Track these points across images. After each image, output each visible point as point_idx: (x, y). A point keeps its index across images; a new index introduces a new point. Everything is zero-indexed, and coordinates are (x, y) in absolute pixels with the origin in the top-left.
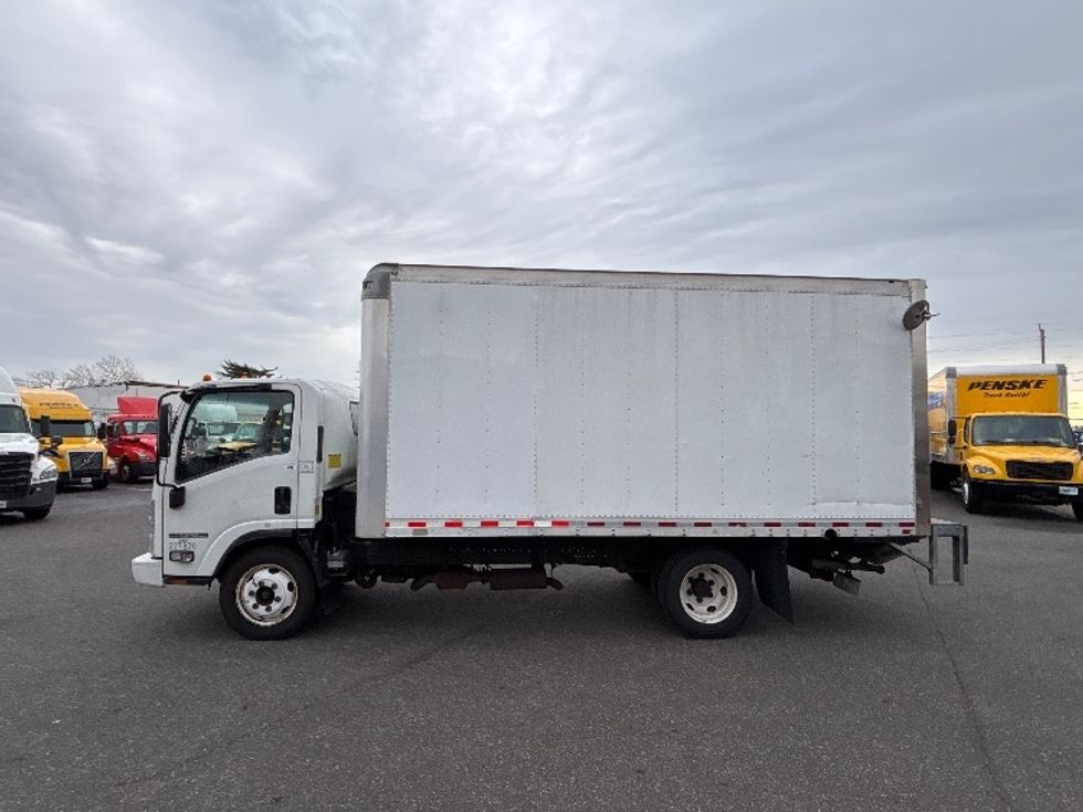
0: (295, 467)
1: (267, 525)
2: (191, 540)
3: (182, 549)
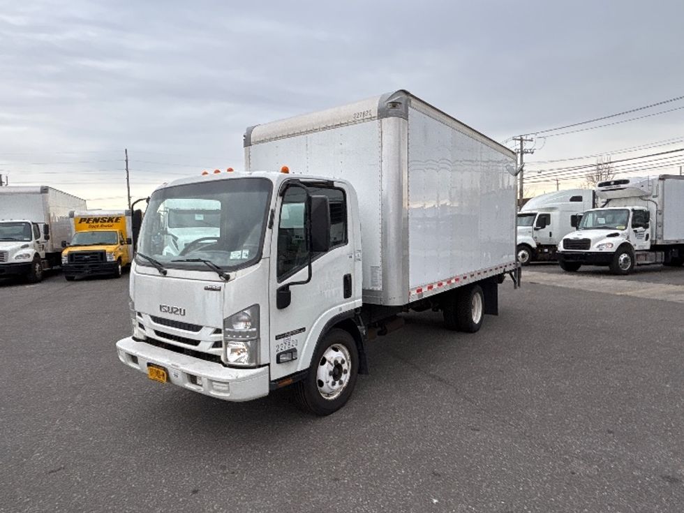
0: (353, 256)
1: (341, 309)
2: (293, 337)
3: (287, 349)
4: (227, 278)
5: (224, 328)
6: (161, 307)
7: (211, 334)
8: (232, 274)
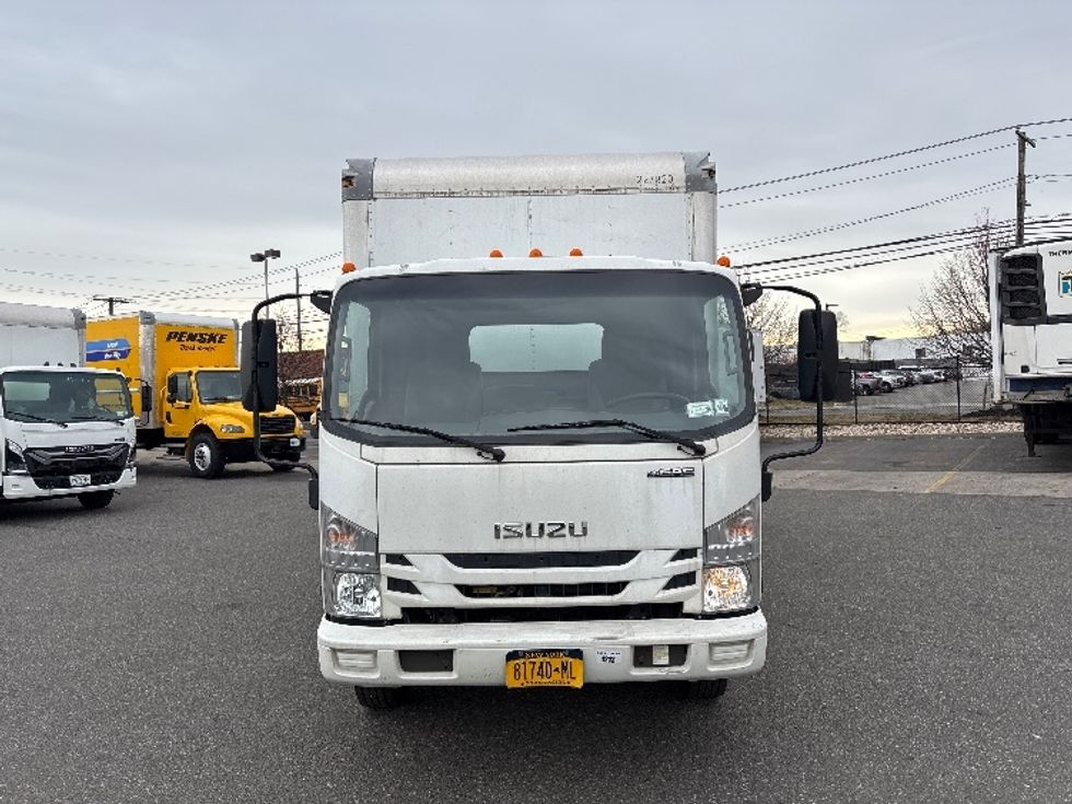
4: (700, 452)
5: (706, 544)
6: (497, 529)
7: (666, 563)
8: (708, 444)
